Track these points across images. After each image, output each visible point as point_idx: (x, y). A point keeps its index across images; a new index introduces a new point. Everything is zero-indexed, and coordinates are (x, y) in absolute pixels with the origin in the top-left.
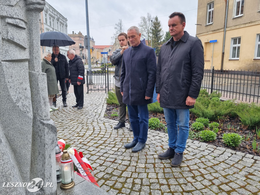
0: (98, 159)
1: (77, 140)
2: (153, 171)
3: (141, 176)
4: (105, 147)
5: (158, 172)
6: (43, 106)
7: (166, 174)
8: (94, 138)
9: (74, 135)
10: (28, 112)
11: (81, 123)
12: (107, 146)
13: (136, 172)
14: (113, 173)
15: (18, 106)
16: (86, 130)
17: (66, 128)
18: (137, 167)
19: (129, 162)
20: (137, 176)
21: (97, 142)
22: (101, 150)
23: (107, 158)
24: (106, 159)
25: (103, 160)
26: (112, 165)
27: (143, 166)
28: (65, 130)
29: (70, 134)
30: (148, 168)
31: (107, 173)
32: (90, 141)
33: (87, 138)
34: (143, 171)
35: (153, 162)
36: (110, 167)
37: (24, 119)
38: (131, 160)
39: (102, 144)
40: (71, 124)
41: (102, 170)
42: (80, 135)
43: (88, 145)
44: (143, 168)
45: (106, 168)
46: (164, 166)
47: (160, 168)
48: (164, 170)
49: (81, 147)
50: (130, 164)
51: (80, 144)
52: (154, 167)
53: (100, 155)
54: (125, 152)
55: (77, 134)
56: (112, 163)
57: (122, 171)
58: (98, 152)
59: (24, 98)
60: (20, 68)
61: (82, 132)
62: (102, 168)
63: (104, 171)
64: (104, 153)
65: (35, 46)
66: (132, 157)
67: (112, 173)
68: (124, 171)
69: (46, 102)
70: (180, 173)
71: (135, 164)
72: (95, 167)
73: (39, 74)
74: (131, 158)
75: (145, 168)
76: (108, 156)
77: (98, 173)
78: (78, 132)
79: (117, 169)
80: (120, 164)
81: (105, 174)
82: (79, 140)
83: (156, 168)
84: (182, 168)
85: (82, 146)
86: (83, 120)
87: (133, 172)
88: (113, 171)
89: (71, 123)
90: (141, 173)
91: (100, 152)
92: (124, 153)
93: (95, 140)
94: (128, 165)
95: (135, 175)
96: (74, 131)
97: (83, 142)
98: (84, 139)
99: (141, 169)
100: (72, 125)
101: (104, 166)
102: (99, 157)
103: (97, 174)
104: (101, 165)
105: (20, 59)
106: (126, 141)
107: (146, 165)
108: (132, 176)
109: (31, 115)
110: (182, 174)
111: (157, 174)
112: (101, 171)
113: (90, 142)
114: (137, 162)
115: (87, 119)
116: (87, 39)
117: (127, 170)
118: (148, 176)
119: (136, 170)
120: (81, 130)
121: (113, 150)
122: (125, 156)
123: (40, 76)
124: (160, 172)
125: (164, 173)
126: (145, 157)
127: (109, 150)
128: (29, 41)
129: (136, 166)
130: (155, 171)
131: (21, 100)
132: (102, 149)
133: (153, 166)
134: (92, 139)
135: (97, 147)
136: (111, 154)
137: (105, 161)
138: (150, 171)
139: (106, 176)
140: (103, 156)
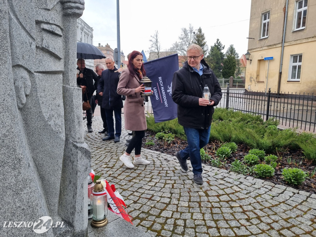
0: (131, 195)
1: (106, 172)
2: (198, 211)
3: (184, 216)
4: (140, 181)
5: (205, 212)
6: (77, 127)
7: (214, 215)
9: (102, 166)
10: (60, 132)
11: (109, 152)
12: (142, 180)
13: (177, 211)
14: (150, 212)
15: (50, 125)
16: (116, 161)
18: (179, 205)
19: (169, 200)
20: (179, 217)
21: (130, 175)
22: (135, 184)
23: (143, 194)
24: (141, 195)
25: (137, 196)
26: (148, 203)
27: (186, 204)
29: (97, 164)
30: (193, 208)
31: (143, 212)
32: (122, 173)
33: (117, 170)
34: (186, 211)
35: (198, 200)
36: (146, 204)
37: (56, 141)
38: (171, 197)
39: (135, 177)
40: (98, 153)
41: (137, 208)
42: (109, 166)
43: (119, 177)
44: (186, 207)
45: (142, 206)
46: (212, 205)
47: (207, 208)
48: (211, 210)
49: (110, 180)
50: (170, 202)
51: (109, 176)
52: (200, 206)
53: (134, 191)
54: (164, 187)
55: (106, 164)
56: (148, 200)
57: (161, 210)
58: (131, 187)
59: (57, 116)
60: (54, 81)
61: (111, 163)
62: (137, 206)
63: (139, 210)
64: (139, 188)
65: (71, 56)
66: (173, 193)
67: (148, 211)
68: (164, 210)
69: (81, 122)
70: (231, 214)
71: (177, 202)
72: (128, 204)
73: (75, 89)
74: (172, 195)
75: (189, 207)
76: (143, 192)
77: (132, 211)
78: (107, 163)
79: (154, 207)
80: (158, 202)
81: (141, 213)
82: (107, 171)
83: (202, 207)
84: (233, 209)
85: (112, 179)
86: (112, 149)
87: (174, 212)
88: (150, 210)
89: (98, 151)
90: (183, 213)
91: (133, 187)
92: (162, 188)
94: (168, 203)
95: (177, 215)
96: (101, 161)
97: (112, 174)
98: (114, 171)
99: (184, 208)
100: (98, 154)
101: (139, 203)
102: (133, 192)
103: (130, 212)
104: (135, 202)
105: (55, 70)
106: (164, 175)
107: (190, 203)
108: (174, 216)
109: (63, 136)
110: (233, 215)
111: (204, 214)
112: (135, 209)
114: (179, 200)
115: (117, 148)
116: (117, 52)
117: (167, 209)
118: (192, 216)
119: (177, 209)
120: (110, 160)
121: (149, 185)
122: (164, 192)
123: (75, 91)
124: (207, 212)
125: (212, 213)
126: (188, 194)
127: (144, 185)
128: (65, 51)
129: (177, 205)
130: (201, 211)
131: (53, 118)
133: (198, 205)
134: (123, 171)
135: (130, 181)
136: (147, 190)
137: (140, 197)
138: (195, 211)
139: (142, 216)
140: (137, 192)
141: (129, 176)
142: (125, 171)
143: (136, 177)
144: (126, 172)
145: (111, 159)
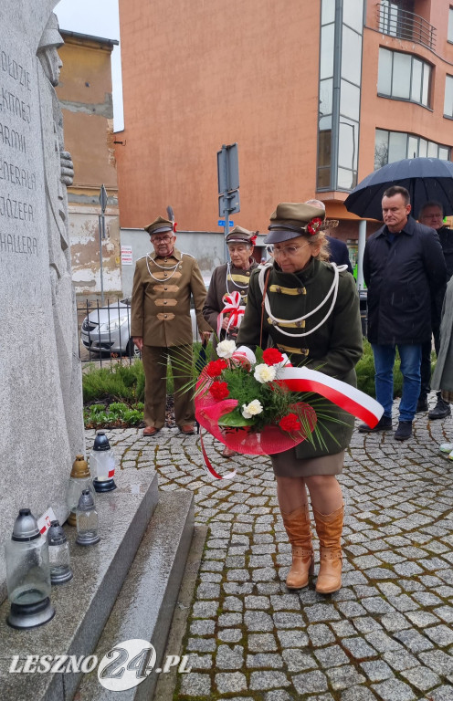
0: (327, 623)
4: (398, 595)
8: (405, 546)
9: (361, 512)
11: (429, 480)
12: (411, 593)
16: (413, 510)
17: (366, 484)
21: (396, 566)
22: (375, 596)
23: (358, 635)
24: (350, 637)
25: (335, 635)
26: (339, 670)
28: (357, 487)
31: (290, 689)
32: (380, 551)
33: (382, 538)
36: (328, 671)
39: (402, 577)
40: (396, 475)
42: (375, 519)
43: (359, 560)
45: (310, 670)
53: (348, 615)
55: (374, 512)
56: (347, 662)
58: (356, 600)
61: (393, 513)
62: (301, 663)
64: (369, 614)
67: (307, 695)
72: (285, 644)
76: (366, 630)
77: (270, 669)
78: (383, 509)
79: (337, 693)
80: (367, 683)
81: (282, 687)
82: (354, 532)
88: (318, 695)
89: (401, 471)
91: (361, 603)
93: (400, 554)
96: (374, 500)
97: (356, 544)
98: (371, 537)
100: (394, 478)
101: (315, 658)
102: (337, 617)
103: (262, 669)
104: (308, 649)
112: (283, 669)
113: (378, 554)
120: (399, 504)
121: (406, 619)
122: (422, 664)
127: (396, 611)
132: (382, 594)
134: (393, 548)
135: (372, 582)
136: (384, 629)
137: (338, 642)
140: (351, 621)
141: (389, 566)
142: (400, 547)
143: (406, 578)
144: (396, 553)
145: (407, 501)
